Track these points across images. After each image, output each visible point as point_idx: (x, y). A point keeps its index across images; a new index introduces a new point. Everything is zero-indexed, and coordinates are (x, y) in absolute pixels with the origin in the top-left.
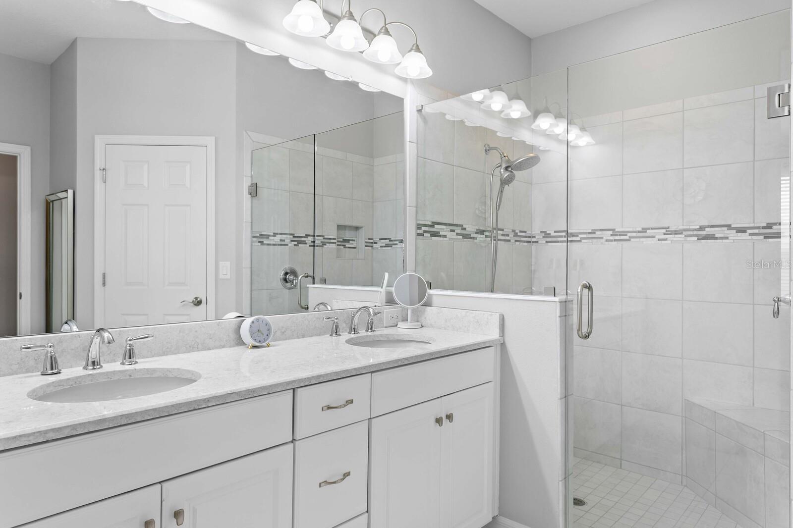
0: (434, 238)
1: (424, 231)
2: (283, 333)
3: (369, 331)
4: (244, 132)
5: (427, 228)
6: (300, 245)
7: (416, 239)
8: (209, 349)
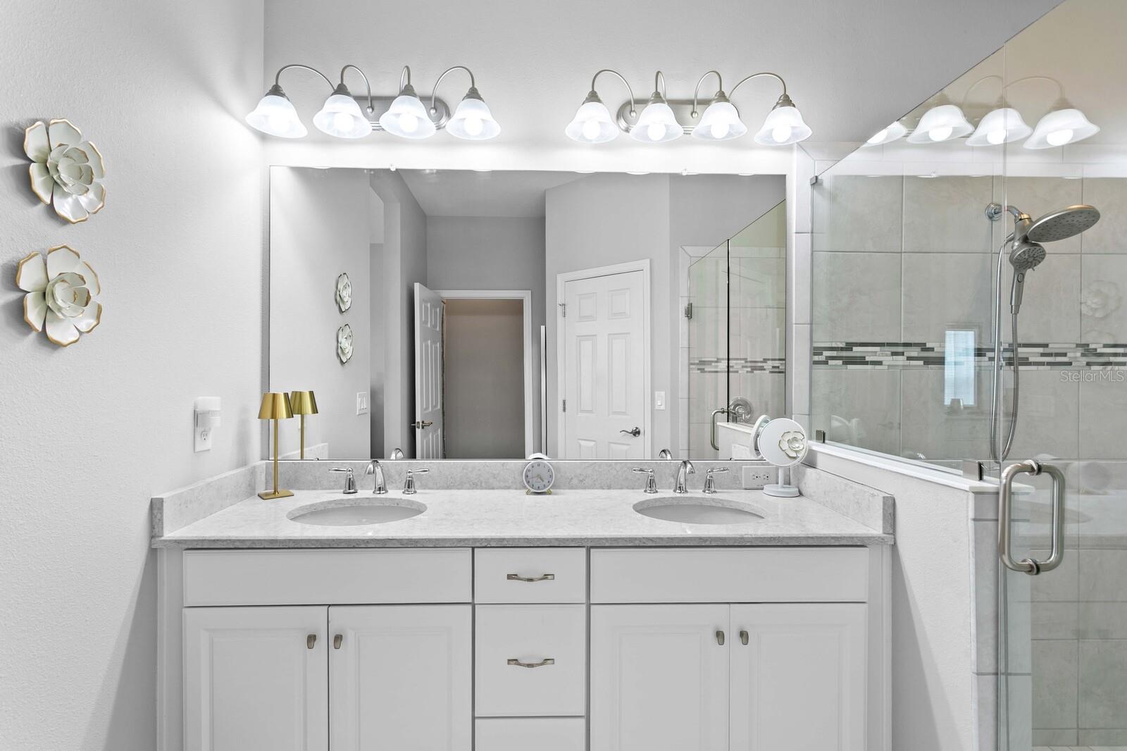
0: (850, 367)
1: (826, 357)
2: (581, 481)
3: (707, 492)
4: (680, 249)
5: (835, 352)
6: (755, 372)
7: (811, 369)
8: (493, 489)
